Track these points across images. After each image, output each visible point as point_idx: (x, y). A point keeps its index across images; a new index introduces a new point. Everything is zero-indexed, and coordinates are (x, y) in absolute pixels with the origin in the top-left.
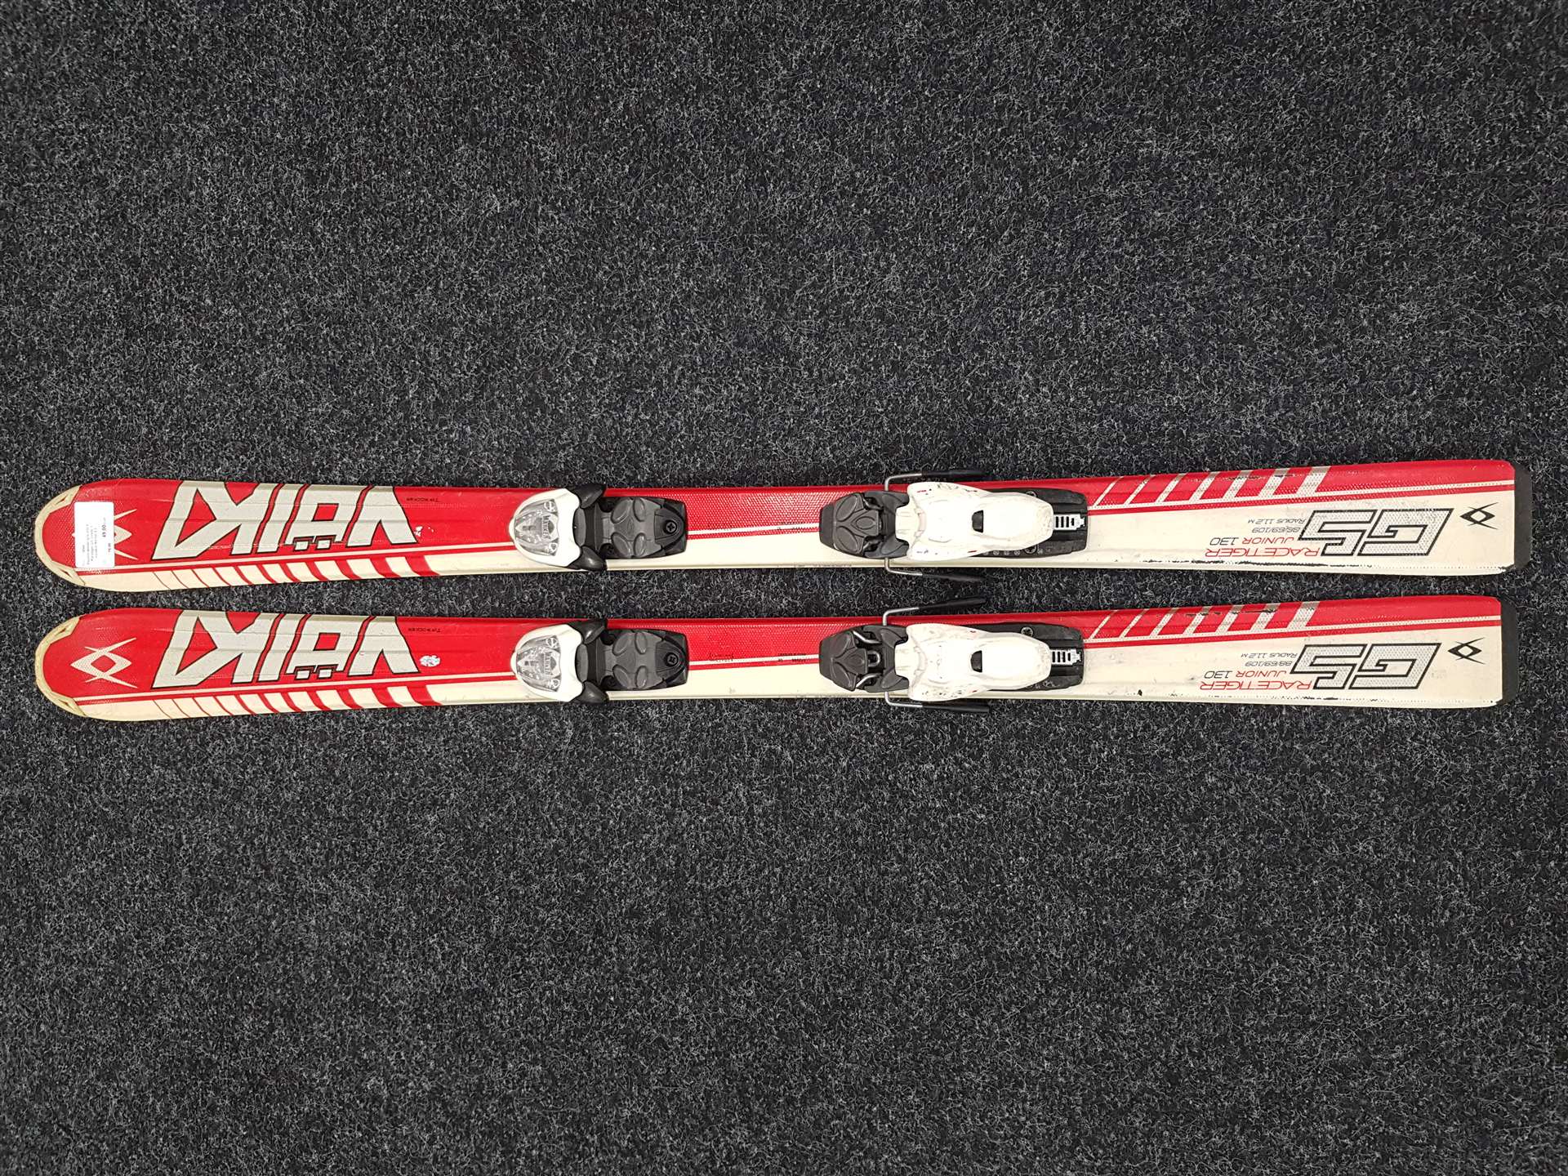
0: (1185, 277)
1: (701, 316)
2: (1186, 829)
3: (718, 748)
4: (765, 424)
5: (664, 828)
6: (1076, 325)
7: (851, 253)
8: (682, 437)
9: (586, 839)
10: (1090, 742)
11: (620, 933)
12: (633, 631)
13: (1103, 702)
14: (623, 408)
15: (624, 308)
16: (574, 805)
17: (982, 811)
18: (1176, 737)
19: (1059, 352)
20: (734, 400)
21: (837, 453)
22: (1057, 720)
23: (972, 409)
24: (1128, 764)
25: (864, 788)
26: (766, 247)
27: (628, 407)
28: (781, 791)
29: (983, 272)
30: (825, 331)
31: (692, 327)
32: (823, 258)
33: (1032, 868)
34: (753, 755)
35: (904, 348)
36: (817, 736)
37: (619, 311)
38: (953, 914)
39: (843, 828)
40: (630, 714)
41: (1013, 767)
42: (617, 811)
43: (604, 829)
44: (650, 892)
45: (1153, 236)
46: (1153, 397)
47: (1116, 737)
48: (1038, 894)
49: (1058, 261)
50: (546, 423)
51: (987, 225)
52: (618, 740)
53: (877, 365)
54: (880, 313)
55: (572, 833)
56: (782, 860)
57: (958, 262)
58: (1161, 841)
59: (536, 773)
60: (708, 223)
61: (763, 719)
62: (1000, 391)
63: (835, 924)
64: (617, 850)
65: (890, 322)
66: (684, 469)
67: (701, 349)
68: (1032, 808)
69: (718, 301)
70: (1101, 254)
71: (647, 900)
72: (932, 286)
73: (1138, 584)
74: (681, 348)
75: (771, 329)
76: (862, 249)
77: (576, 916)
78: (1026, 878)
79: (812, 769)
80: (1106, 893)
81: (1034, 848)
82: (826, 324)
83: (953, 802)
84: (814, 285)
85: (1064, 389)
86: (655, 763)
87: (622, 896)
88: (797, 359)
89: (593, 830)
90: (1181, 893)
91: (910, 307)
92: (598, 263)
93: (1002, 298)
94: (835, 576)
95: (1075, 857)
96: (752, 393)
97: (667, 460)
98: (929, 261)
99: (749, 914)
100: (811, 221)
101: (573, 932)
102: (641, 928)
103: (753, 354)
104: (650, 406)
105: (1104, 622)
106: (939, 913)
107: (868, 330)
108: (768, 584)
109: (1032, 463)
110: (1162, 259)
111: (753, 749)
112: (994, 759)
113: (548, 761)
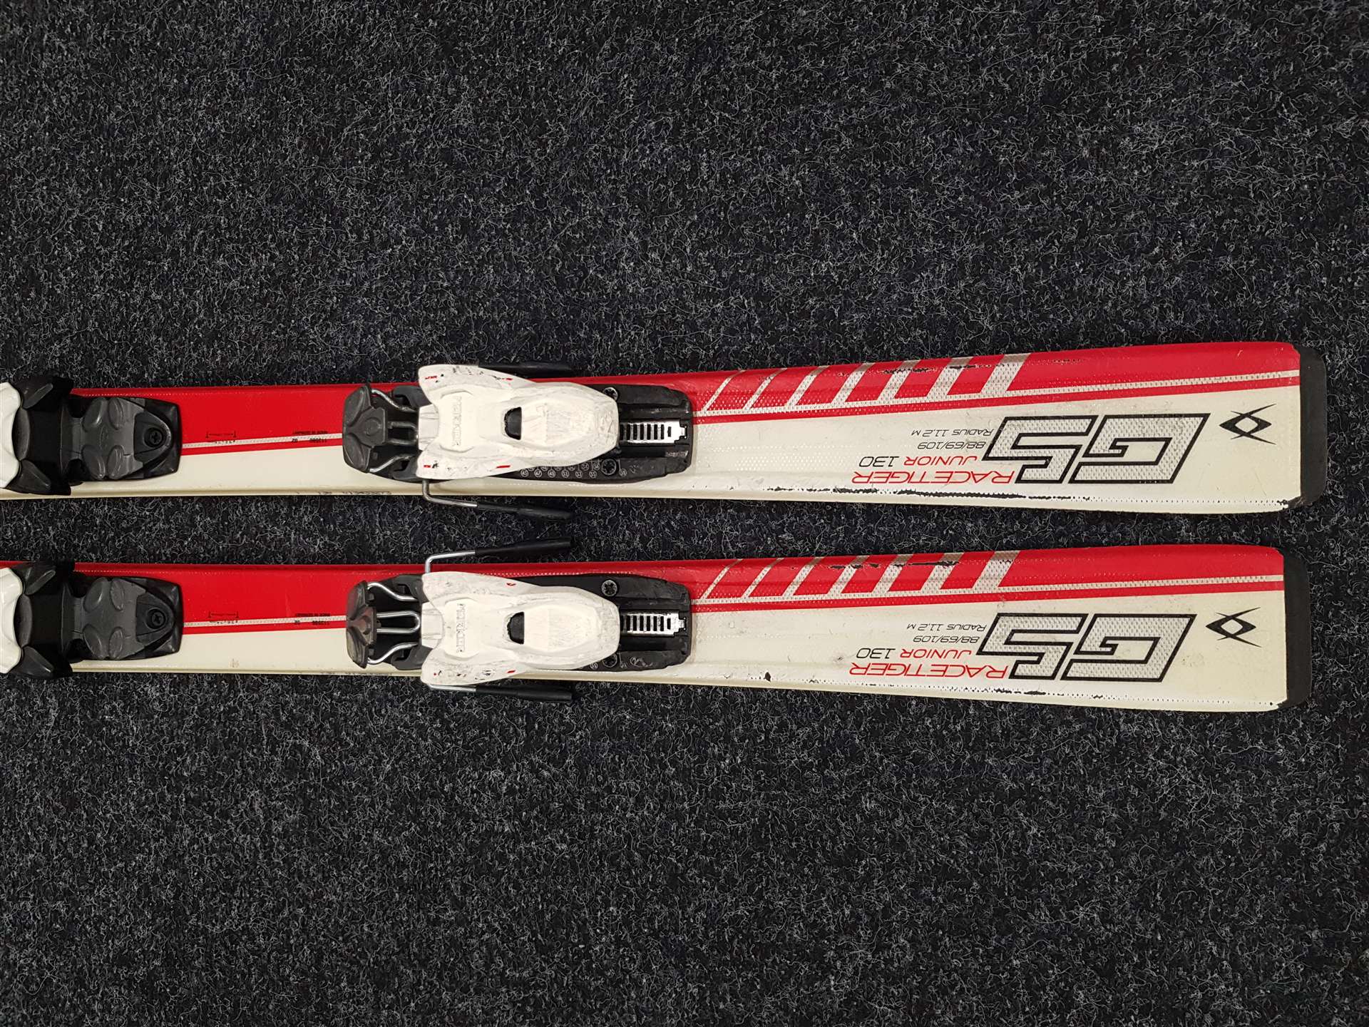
0: (838, 96)
1: (227, 165)
2: (834, 875)
3: (230, 740)
4: (301, 305)
5: (161, 847)
6: (696, 169)
7: (412, 78)
8: (200, 323)
9: (69, 857)
10: (707, 745)
11: (107, 985)
12: (110, 579)
13: (725, 689)
14: (130, 286)
15: (138, 157)
16: (56, 811)
17: (563, 840)
18: (821, 740)
19: (673, 204)
20: (263, 273)
21: (391, 342)
22: (664, 713)
23: (561, 283)
24: (757, 777)
25: (414, 802)
26: (309, 74)
27: (137, 284)
28: (307, 802)
29: (576, 99)
30: (378, 181)
31: (217, 179)
32: (378, 85)
33: (626, 922)
34: (273, 752)
35: (476, 200)
36: (354, 728)
37: (131, 162)
38: (523, 984)
39: (384, 857)
40: (125, 691)
41: (605, 779)
42: (106, 820)
43: (90, 844)
44: (142, 932)
45: (796, 42)
46: (795, 264)
47: (742, 739)
48: (633, 960)
49: (673, 80)
50: (41, 306)
51: (583, 37)
52: (109, 725)
53: (442, 225)
54: (447, 156)
55: (53, 847)
56: (307, 898)
57: (545, 85)
58: (800, 891)
59: (14, 764)
60: (241, 46)
61: (287, 703)
62: (598, 259)
63: (370, 990)
64: (105, 874)
65: (459, 166)
66: (201, 365)
67: (227, 206)
68: (628, 838)
69: (249, 144)
70: (728, 70)
71: (139, 942)
72: (513, 117)
73: (773, 524)
74: (203, 207)
75: (311, 181)
76: (426, 72)
77: (54, 960)
78: (618, 938)
79: (348, 774)
80: (725, 963)
81: (630, 895)
82: (379, 172)
83: (525, 824)
84: (366, 121)
85: (681, 255)
86: (153, 758)
87: (110, 935)
88: (343, 219)
89: (77, 846)
90: (828, 969)
91: (483, 146)
92: (110, 103)
93: (601, 132)
94: (384, 509)
95: (683, 909)
96: (286, 262)
97: (182, 353)
98: (509, 85)
99: (263, 970)
100: (365, 39)
101: (50, 980)
102: (131, 980)
103: (290, 212)
104: (163, 283)
105: (721, 576)
106: (505, 981)
107: (433, 178)
108: (300, 518)
109: (638, 355)
110: (808, 74)
111: (274, 743)
112: (581, 765)
113: (27, 750)
